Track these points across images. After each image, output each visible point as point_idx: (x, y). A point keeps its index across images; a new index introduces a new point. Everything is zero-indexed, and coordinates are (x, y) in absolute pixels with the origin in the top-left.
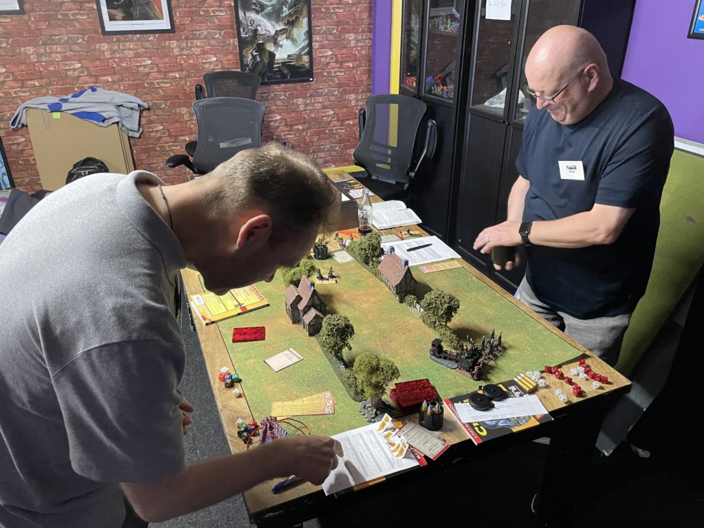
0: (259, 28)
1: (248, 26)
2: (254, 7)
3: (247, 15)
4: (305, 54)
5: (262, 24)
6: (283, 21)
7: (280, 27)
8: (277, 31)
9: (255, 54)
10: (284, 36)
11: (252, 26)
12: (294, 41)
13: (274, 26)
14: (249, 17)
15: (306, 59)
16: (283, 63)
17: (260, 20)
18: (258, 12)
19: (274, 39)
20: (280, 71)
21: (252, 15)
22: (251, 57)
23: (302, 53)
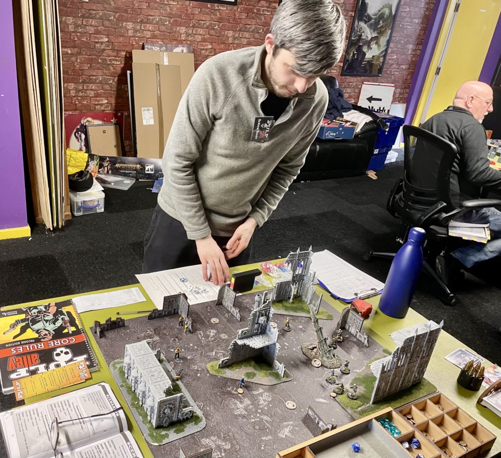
0: (363, 34)
1: (357, 31)
2: (365, 18)
3: (359, 24)
4: (382, 57)
5: (366, 31)
6: (377, 30)
7: (374, 35)
8: (372, 37)
9: (355, 52)
10: (375, 42)
11: (360, 32)
12: (379, 46)
13: (371, 34)
14: (360, 25)
15: (381, 59)
16: (368, 61)
17: (365, 28)
18: (366, 23)
19: (368, 43)
20: (365, 67)
21: (362, 24)
22: (352, 55)
23: (381, 55)
